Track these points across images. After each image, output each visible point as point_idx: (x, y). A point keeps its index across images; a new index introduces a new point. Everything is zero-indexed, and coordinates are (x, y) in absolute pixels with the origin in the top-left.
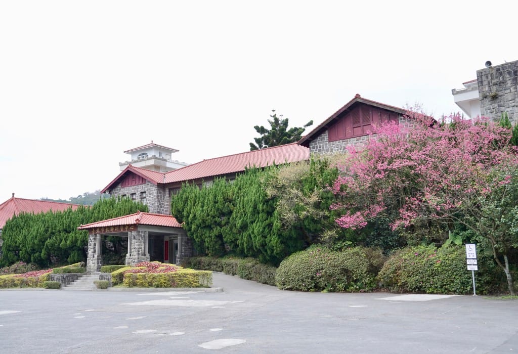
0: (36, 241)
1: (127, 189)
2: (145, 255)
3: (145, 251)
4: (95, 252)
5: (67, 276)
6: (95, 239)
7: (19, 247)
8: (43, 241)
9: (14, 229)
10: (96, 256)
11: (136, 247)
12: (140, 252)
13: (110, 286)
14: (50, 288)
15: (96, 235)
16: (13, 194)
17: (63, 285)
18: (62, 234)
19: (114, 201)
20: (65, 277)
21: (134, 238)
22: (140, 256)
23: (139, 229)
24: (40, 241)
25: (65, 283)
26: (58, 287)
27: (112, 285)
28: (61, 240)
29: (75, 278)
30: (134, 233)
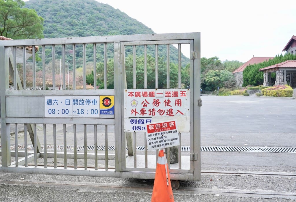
0: (252, 76)
1: (293, 48)
2: (284, 81)
3: (284, 79)
4: (266, 81)
5: (252, 91)
6: (266, 75)
7: (248, 79)
8: (254, 76)
9: (247, 71)
10: (266, 82)
11: (278, 78)
12: (280, 81)
13: (261, 96)
14: (245, 95)
15: (266, 73)
16: (253, 56)
17: (250, 95)
18: (261, 73)
19: (289, 53)
20: (251, 91)
21: (278, 74)
22: (281, 82)
23: (279, 70)
24: (253, 76)
25: (251, 93)
26: (248, 95)
27: (262, 95)
28: (261, 75)
29: (256, 92)
30: (277, 72)
